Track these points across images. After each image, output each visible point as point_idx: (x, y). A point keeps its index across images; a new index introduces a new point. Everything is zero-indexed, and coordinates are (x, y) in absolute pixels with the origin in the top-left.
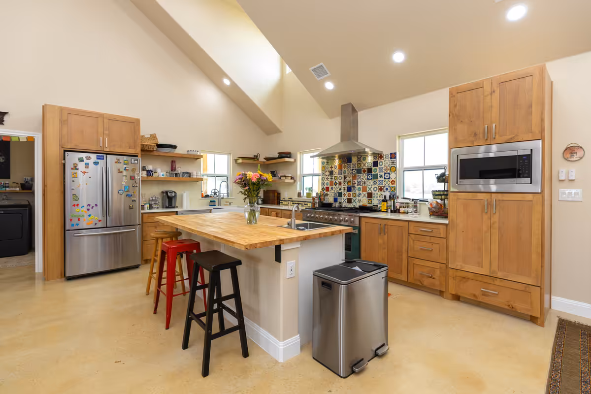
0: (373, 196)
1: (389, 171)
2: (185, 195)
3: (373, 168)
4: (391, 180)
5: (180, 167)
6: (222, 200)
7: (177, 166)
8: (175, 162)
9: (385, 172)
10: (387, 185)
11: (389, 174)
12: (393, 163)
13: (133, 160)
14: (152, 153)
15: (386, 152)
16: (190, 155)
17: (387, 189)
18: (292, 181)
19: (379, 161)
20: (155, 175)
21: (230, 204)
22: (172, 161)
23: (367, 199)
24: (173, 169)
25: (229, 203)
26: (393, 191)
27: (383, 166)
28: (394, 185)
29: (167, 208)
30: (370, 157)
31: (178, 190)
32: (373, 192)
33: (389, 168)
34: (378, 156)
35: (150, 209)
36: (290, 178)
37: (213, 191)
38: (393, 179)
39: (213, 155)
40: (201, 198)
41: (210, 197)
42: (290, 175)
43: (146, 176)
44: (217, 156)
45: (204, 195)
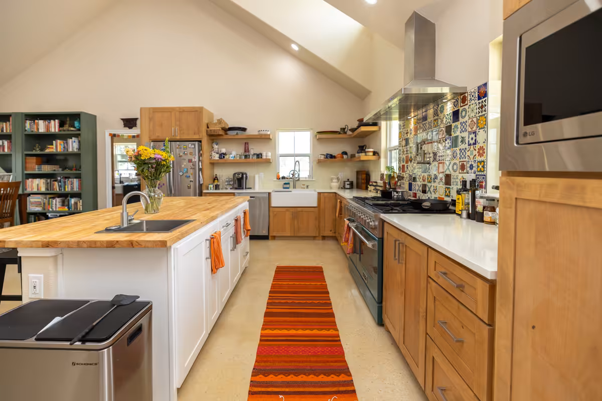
0: (452, 180)
1: (474, 129)
2: (257, 176)
3: (453, 125)
4: (478, 146)
5: (253, 149)
6: (297, 182)
7: (250, 147)
8: (248, 143)
9: (470, 130)
10: (472, 157)
11: (475, 133)
12: (482, 107)
13: (190, 145)
14: (221, 137)
15: (472, 87)
16: (262, 135)
17: (471, 167)
18: (374, 158)
19: (461, 109)
20: (226, 157)
21: (307, 186)
22: (245, 143)
23: (444, 186)
24: (247, 150)
25: (305, 187)
26: (480, 171)
27: (467, 118)
28: (482, 159)
29: (236, 189)
30: (449, 103)
31: (249, 171)
32: (453, 173)
33: (475, 120)
34: (461, 97)
35: (216, 189)
36: (371, 154)
37: (292, 173)
38: (481, 144)
39: (293, 133)
40: (276, 180)
41: (287, 178)
42: (372, 150)
43: (218, 159)
44: (296, 133)
45: (281, 176)
